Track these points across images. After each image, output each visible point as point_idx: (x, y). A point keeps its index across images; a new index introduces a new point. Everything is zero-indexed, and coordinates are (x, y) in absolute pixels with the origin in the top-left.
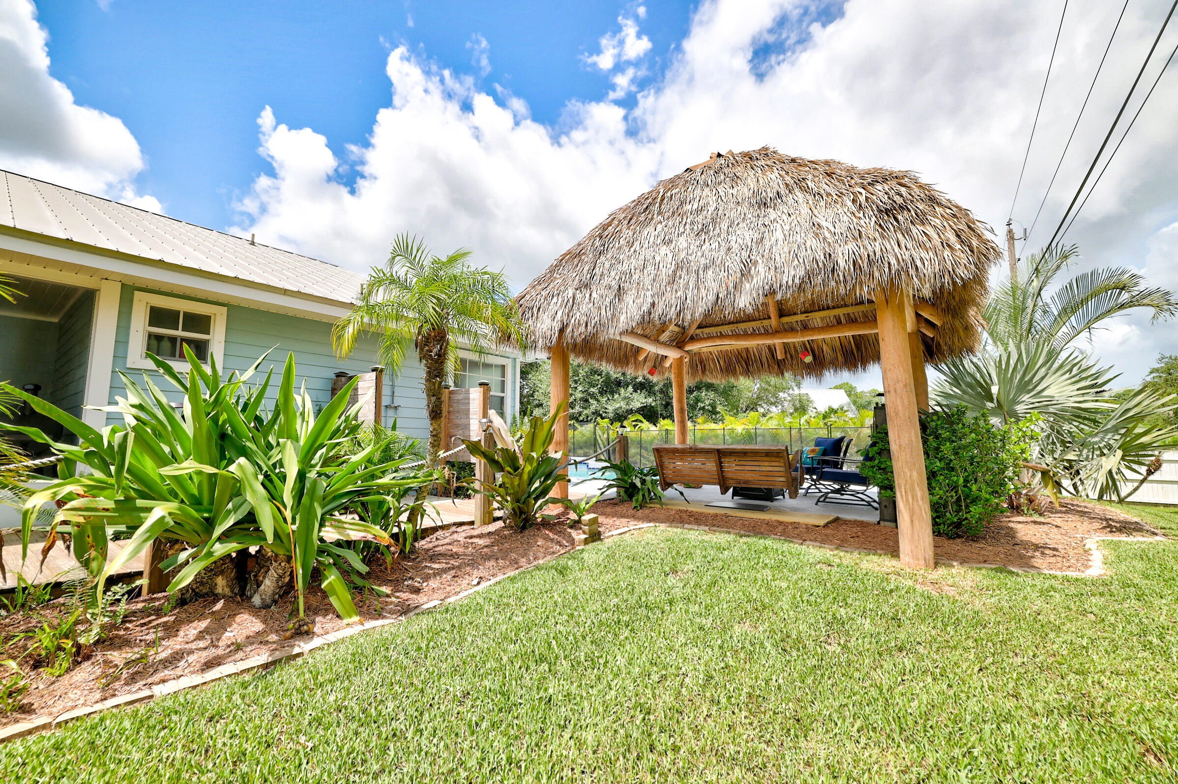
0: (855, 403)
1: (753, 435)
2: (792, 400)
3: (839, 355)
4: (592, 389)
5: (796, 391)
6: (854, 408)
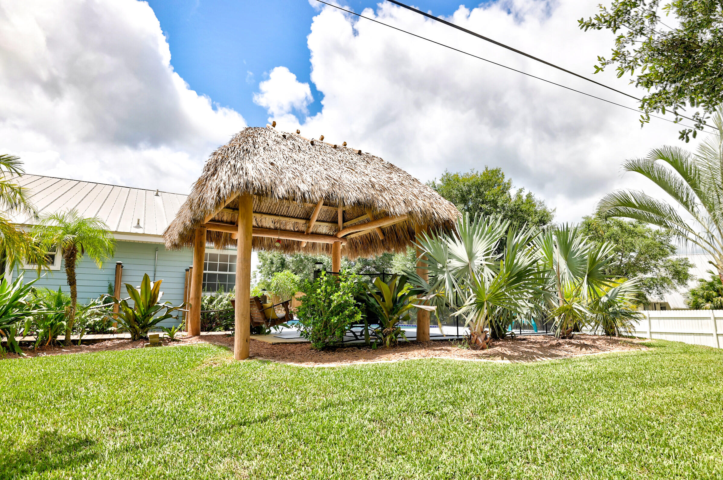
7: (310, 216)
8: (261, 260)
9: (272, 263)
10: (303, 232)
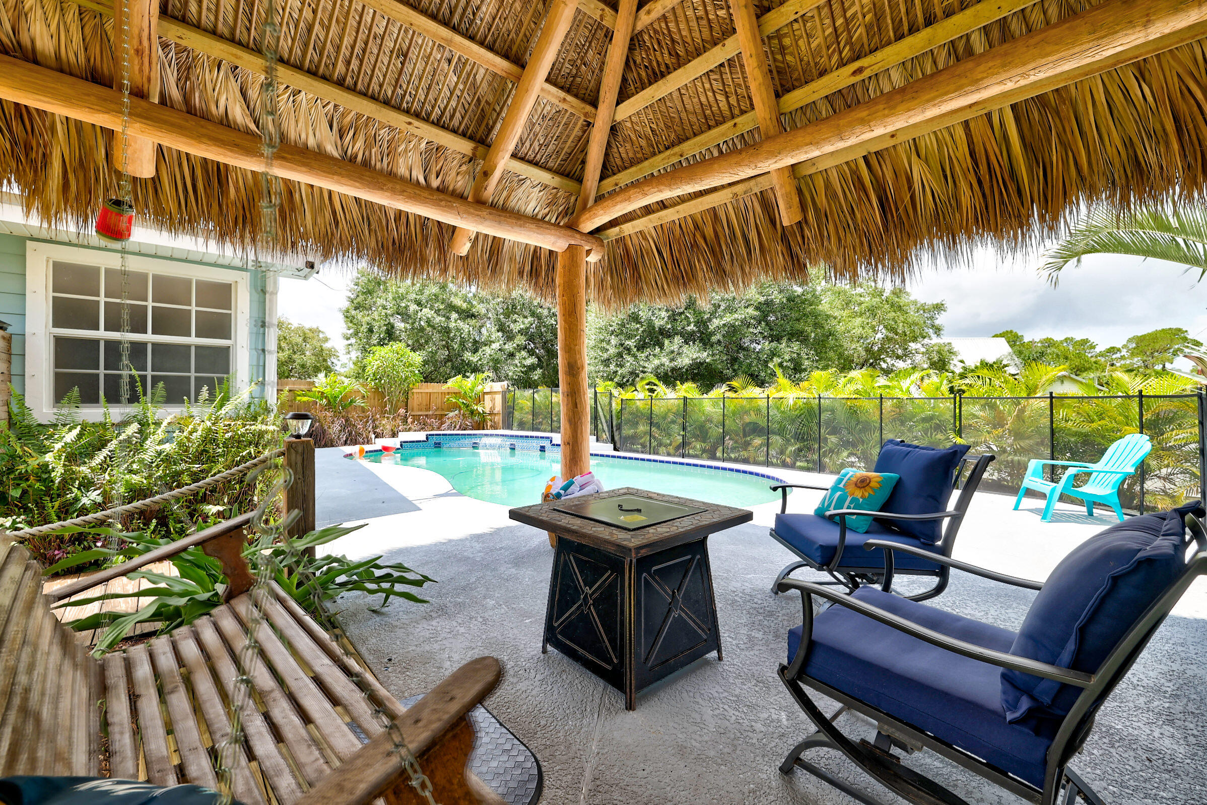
0: (1020, 353)
1: (816, 408)
2: (927, 352)
3: (963, 186)
4: (627, 342)
5: (935, 340)
6: (1018, 361)
7: (490, 130)
8: (351, 325)
9: (371, 330)
10: (462, 197)
